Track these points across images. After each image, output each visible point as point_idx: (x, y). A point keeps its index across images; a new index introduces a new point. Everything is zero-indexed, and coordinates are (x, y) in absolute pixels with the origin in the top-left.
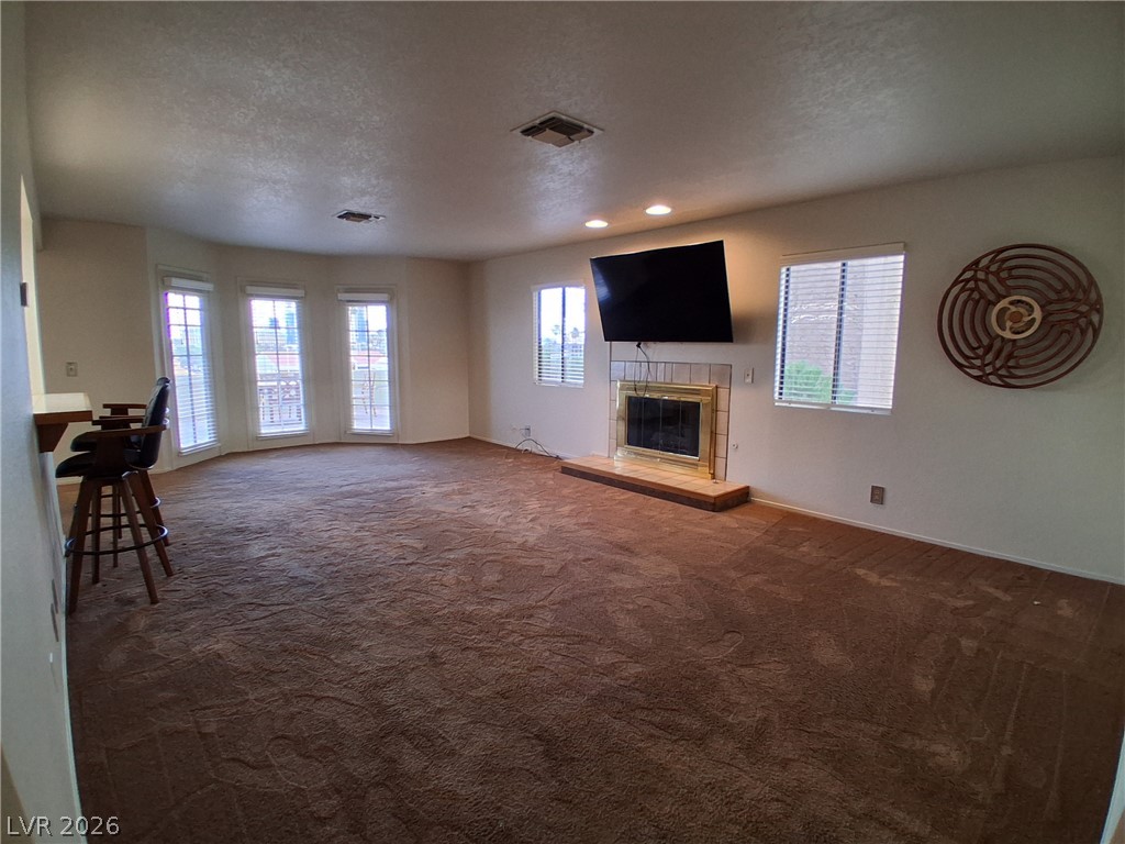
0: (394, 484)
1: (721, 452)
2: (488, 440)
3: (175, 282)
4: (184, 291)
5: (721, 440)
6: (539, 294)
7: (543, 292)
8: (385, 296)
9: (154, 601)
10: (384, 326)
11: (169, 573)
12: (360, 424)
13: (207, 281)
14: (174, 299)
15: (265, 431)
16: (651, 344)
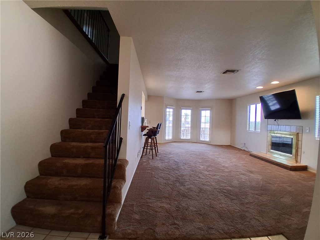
0: (203, 151)
1: (299, 154)
2: (234, 146)
3: (168, 107)
4: (170, 108)
5: (299, 150)
6: (250, 106)
7: (251, 106)
8: (210, 108)
9: (153, 159)
10: (209, 116)
11: (156, 156)
12: (202, 139)
13: (174, 106)
14: (168, 110)
15: (182, 138)
16: (279, 120)
